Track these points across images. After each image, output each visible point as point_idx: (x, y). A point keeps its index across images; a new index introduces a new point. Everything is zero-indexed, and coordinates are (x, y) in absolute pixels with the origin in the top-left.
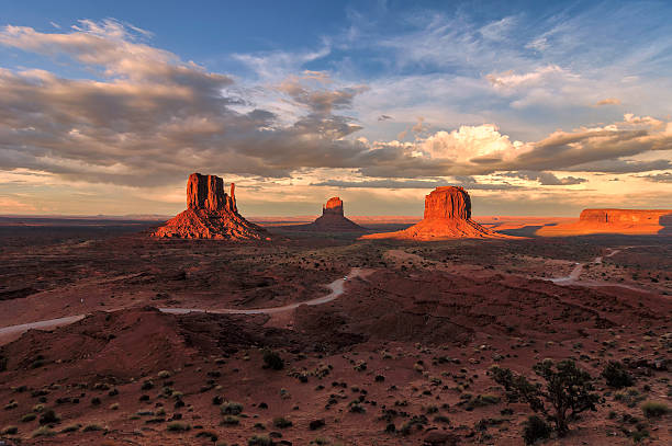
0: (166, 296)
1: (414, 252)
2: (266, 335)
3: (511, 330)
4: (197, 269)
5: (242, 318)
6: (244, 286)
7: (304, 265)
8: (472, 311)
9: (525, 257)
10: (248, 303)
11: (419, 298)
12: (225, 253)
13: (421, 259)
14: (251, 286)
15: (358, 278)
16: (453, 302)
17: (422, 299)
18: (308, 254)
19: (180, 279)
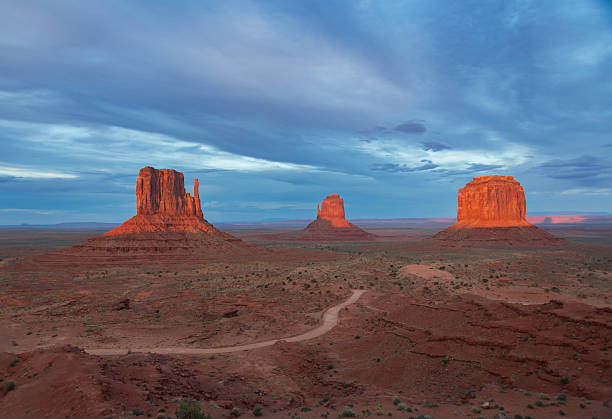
0: (99, 332)
1: (443, 268)
2: (225, 384)
3: (564, 382)
4: (148, 295)
5: (195, 359)
6: (206, 317)
7: (289, 286)
8: (512, 353)
10: (204, 339)
11: (437, 333)
12: (187, 273)
13: (450, 277)
14: (213, 317)
15: (358, 304)
16: (485, 339)
17: (441, 334)
18: (296, 272)
19: (122, 308)
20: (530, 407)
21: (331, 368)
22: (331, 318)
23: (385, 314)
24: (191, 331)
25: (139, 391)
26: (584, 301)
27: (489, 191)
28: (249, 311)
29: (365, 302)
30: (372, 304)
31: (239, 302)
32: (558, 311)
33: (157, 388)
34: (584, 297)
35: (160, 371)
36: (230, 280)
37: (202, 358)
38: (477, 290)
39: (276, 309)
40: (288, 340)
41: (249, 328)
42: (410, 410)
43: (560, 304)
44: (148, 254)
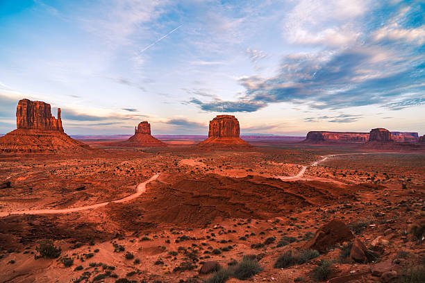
1: (201, 161)
2: (76, 229)
3: (252, 212)
4: (24, 179)
5: (56, 216)
6: (64, 191)
7: (117, 172)
8: (230, 201)
9: (273, 162)
10: (64, 204)
11: (196, 193)
12: (52, 165)
13: (204, 166)
14: (69, 191)
15: (157, 181)
16: (218, 195)
17: (198, 194)
18: (122, 164)
19: (5, 188)
20: (235, 226)
21: (139, 215)
22: (141, 188)
23: (170, 185)
24: (54, 200)
25: (15, 238)
26: (262, 175)
27: (224, 123)
28: (93, 186)
29: (160, 180)
30: (164, 180)
31: (87, 181)
32: (251, 180)
33: (29, 235)
34: (262, 173)
35: (31, 224)
36: (81, 169)
37: (61, 215)
38: (217, 172)
39: (109, 184)
40: (116, 202)
41: (92, 196)
42: (178, 233)
43: (251, 177)
44: (25, 154)
